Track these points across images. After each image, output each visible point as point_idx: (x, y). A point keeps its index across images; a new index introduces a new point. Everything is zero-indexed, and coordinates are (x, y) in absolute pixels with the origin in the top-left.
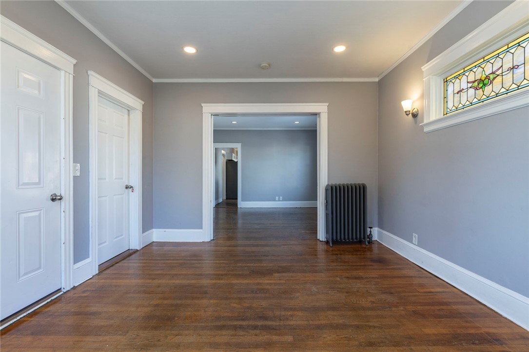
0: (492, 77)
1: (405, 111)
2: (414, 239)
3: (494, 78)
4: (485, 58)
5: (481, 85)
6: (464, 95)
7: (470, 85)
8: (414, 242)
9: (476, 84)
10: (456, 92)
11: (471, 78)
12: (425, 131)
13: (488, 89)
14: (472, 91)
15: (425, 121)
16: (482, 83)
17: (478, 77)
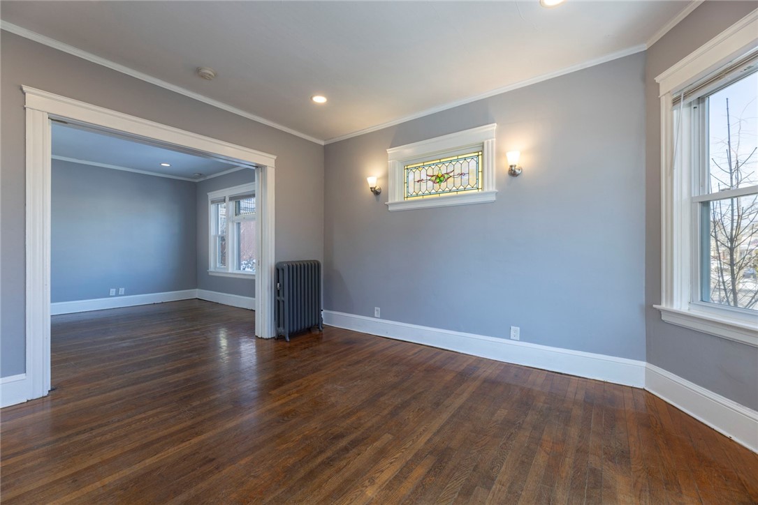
0: (446, 176)
1: (370, 186)
2: (376, 312)
3: (448, 178)
4: (442, 161)
5: (438, 180)
6: (423, 185)
7: (429, 178)
8: (376, 316)
9: (434, 178)
10: (416, 180)
11: (430, 173)
12: (389, 209)
13: (443, 185)
14: (430, 183)
15: (390, 201)
16: (439, 179)
17: (436, 173)
